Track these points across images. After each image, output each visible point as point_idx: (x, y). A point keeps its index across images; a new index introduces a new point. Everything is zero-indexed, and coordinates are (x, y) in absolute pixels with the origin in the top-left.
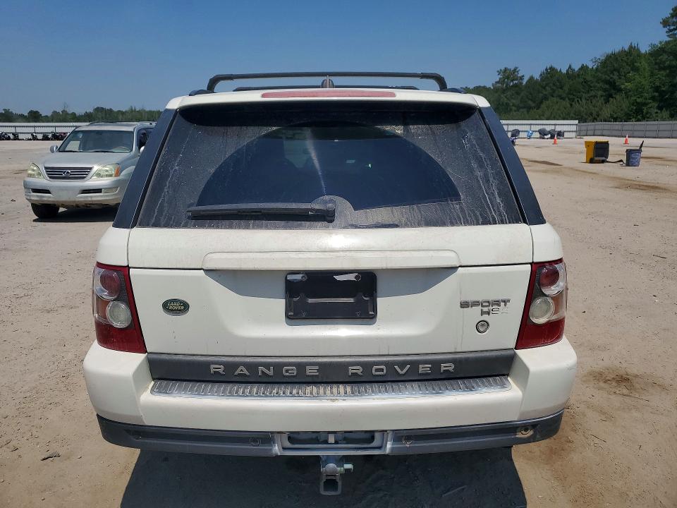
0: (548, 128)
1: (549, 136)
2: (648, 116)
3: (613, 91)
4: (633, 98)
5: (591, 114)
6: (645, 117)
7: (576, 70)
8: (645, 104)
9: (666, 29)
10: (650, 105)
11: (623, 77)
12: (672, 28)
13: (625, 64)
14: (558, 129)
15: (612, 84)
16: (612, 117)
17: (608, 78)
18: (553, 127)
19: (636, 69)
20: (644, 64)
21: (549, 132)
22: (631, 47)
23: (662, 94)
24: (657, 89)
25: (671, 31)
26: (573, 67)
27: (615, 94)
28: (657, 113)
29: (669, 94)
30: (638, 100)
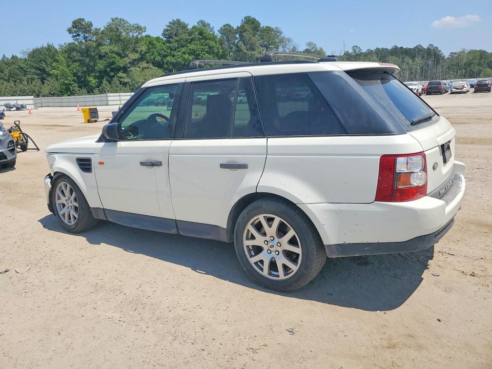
0: (12, 103)
1: (15, 108)
2: (74, 92)
3: (45, 76)
4: (62, 81)
5: (34, 92)
6: (72, 93)
7: (10, 58)
8: (71, 85)
9: (71, 35)
10: (73, 85)
11: (49, 66)
12: (74, 34)
13: (47, 57)
14: (20, 103)
15: (43, 71)
16: (50, 93)
17: (38, 66)
18: (15, 102)
19: (57, 61)
20: (61, 58)
21: (14, 106)
22: (48, 45)
23: (78, 77)
24: (75, 75)
25: (74, 36)
26: (6, 56)
27: (47, 77)
28: (79, 90)
29: (83, 78)
30: (66, 82)
